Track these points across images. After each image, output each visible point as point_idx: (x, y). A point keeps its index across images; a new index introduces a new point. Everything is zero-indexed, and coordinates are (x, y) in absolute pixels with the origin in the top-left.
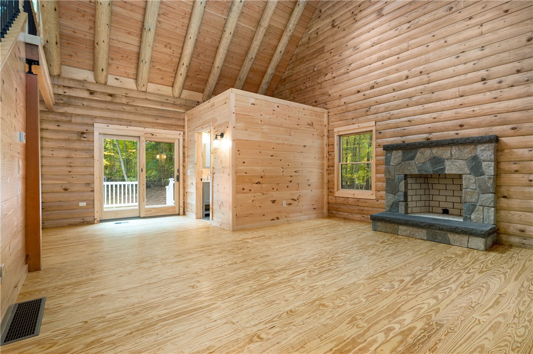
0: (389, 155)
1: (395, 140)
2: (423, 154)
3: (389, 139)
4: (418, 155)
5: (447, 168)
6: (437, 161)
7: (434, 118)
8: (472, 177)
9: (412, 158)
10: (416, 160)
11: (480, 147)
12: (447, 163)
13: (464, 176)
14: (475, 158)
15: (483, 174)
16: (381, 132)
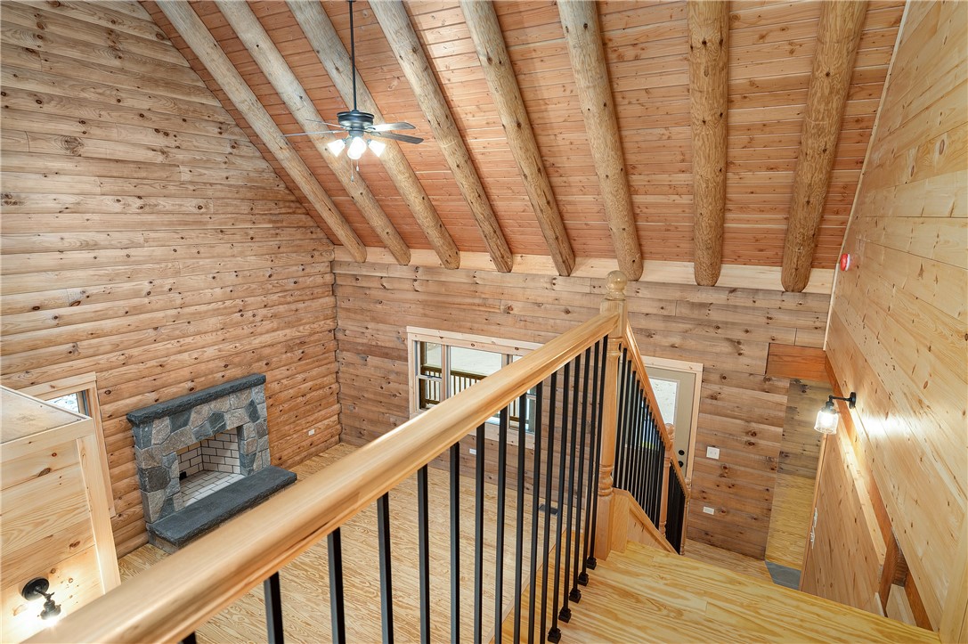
0: (146, 429)
1: (141, 401)
2: (199, 413)
3: (128, 401)
4: (193, 415)
5: (228, 423)
6: (217, 418)
7: (196, 359)
8: (251, 424)
9: (186, 424)
10: (190, 423)
11: (255, 390)
12: (227, 416)
13: (245, 427)
14: (252, 403)
15: (258, 419)
16: (110, 392)
